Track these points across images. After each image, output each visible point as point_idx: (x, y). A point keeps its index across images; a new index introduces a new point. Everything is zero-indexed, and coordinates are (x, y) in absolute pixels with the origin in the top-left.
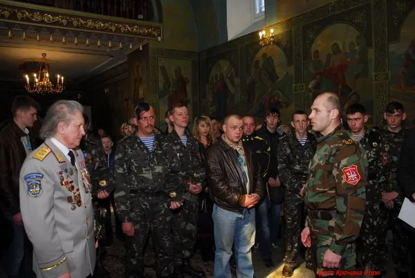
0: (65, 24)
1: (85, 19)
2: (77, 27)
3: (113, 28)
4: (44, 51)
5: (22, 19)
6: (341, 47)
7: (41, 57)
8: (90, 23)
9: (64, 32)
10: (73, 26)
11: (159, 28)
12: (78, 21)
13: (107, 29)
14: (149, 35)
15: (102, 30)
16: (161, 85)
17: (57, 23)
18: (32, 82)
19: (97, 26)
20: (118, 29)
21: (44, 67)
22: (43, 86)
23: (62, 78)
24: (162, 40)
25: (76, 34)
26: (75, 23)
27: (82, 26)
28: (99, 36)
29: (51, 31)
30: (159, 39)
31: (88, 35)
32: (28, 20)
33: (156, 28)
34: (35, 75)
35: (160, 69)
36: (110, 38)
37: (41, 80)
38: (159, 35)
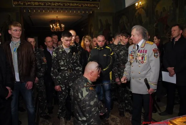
0: (62, 6)
1: (69, 3)
2: (67, 6)
3: (80, 6)
4: (57, 16)
5: (48, 6)
6: (166, 8)
7: (56, 18)
8: (71, 5)
9: (62, 9)
10: (65, 6)
11: (98, 4)
12: (67, 4)
13: (78, 6)
14: (94, 7)
15: (76, 7)
16: (99, 27)
17: (59, 6)
18: (53, 27)
19: (74, 5)
20: (82, 6)
21: (57, 22)
22: (57, 29)
23: (64, 25)
24: (100, 8)
25: (66, 9)
26: (66, 5)
27: (68, 6)
28: (75, 9)
29: (57, 9)
30: (99, 8)
31: (71, 9)
32: (49, 5)
33: (97, 4)
34: (54, 25)
35: (99, 21)
36: (79, 9)
37: (56, 27)
38: (98, 7)
